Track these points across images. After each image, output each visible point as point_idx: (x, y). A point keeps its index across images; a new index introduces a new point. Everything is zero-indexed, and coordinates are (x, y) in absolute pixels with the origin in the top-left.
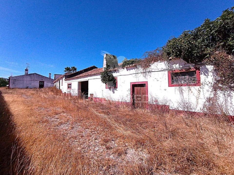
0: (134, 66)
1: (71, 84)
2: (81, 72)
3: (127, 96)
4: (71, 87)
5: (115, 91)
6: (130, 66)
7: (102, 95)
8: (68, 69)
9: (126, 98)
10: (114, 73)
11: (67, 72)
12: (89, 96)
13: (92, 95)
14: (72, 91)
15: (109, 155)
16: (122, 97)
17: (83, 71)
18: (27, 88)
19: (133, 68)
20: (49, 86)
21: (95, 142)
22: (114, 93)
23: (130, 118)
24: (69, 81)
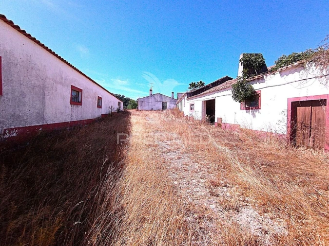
0: (297, 66)
1: (193, 105)
2: (208, 87)
3: (278, 123)
4: (193, 109)
5: (257, 114)
6: (287, 68)
7: (235, 120)
8: (193, 85)
9: (277, 126)
10: (255, 84)
11: (192, 89)
12: (216, 121)
13: (220, 119)
14: (194, 113)
15: (210, 203)
16: (268, 125)
17: (211, 86)
18: (152, 110)
19: (294, 69)
20: (172, 107)
21: (199, 182)
22: (254, 116)
23: (273, 161)
24: (191, 101)
